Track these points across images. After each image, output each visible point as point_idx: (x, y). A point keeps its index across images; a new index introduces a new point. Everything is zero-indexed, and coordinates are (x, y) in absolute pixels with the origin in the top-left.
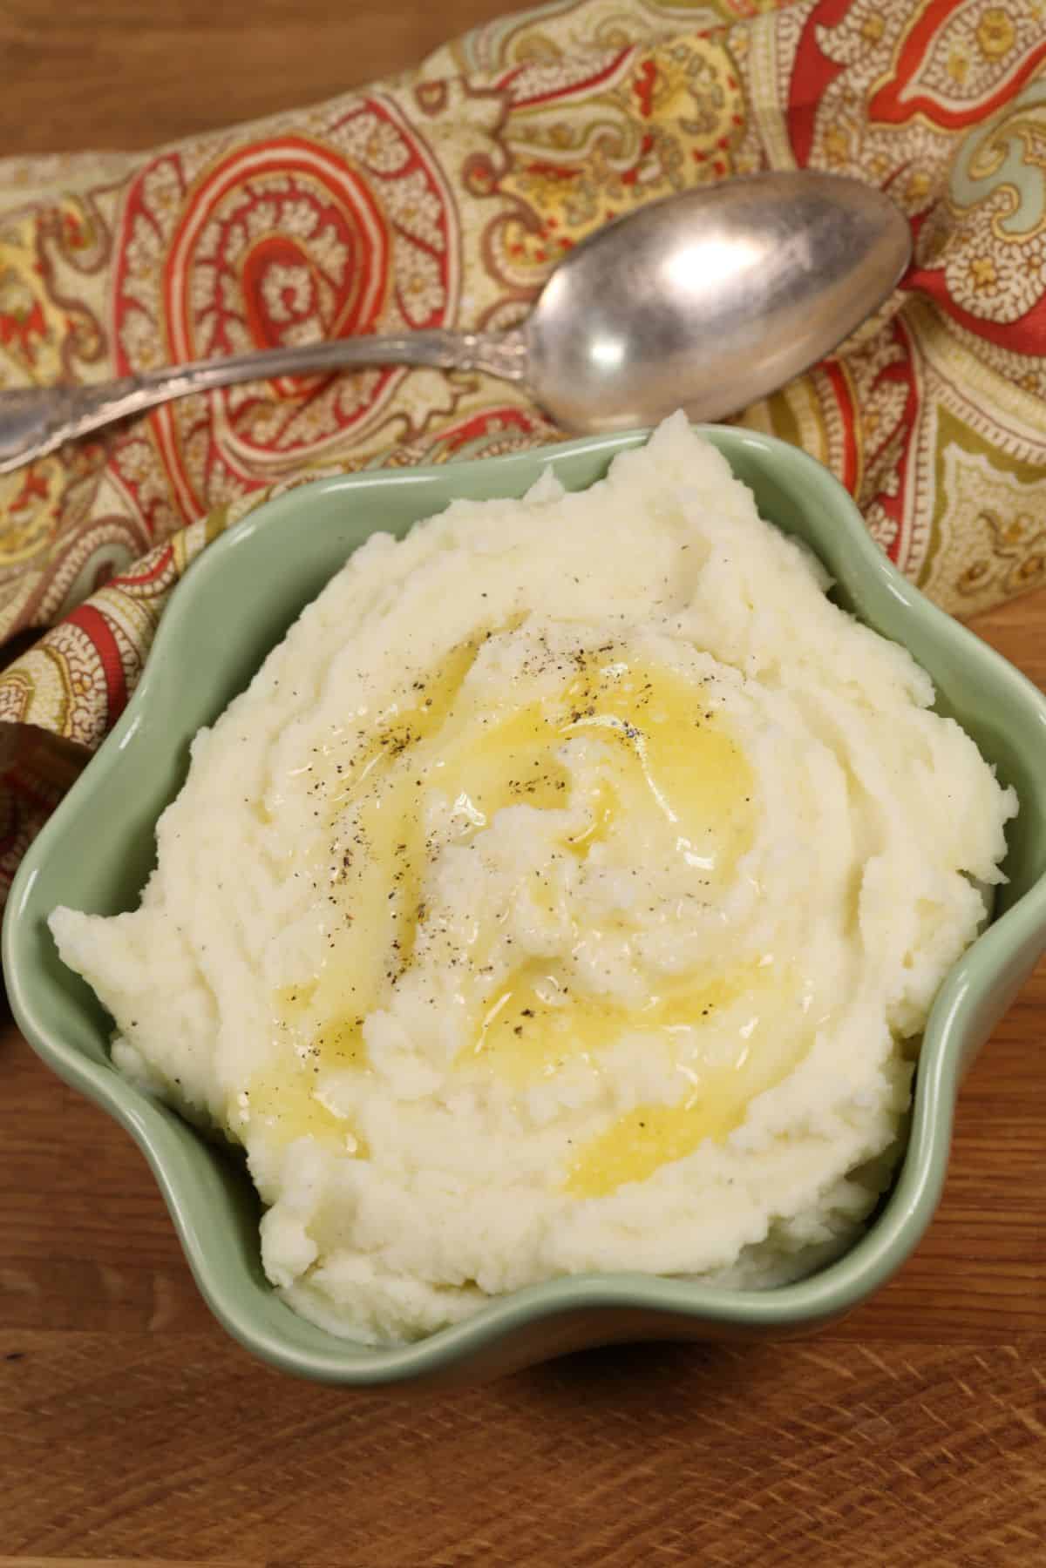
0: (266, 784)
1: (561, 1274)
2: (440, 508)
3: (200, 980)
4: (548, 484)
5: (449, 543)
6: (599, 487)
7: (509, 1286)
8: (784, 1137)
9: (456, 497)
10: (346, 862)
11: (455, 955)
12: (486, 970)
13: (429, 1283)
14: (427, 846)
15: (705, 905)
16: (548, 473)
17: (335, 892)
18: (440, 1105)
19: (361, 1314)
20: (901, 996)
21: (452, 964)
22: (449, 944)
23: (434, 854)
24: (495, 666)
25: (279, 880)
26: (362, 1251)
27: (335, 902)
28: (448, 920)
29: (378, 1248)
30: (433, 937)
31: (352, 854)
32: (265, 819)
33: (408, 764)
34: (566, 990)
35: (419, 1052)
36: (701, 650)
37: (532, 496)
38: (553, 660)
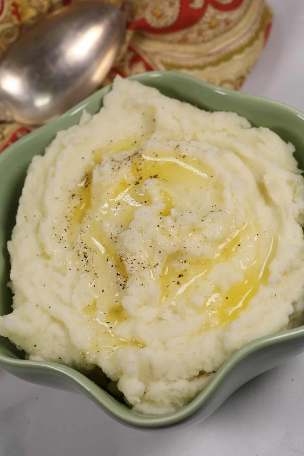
0: (42, 247)
1: (235, 351)
2: (54, 137)
3: (54, 319)
4: (86, 116)
5: (63, 147)
6: (103, 110)
7: (217, 365)
8: (285, 273)
9: (58, 131)
10: (85, 256)
11: (143, 265)
12: (156, 265)
13: (187, 379)
14: (111, 239)
15: (220, 211)
16: (85, 112)
17: (87, 268)
18: (161, 319)
19: (167, 402)
20: (298, 213)
21: (144, 269)
22: (139, 263)
23: (115, 240)
24: (102, 174)
25: (64, 275)
26: (158, 380)
27: (88, 271)
28: (135, 255)
29: (164, 375)
30: (132, 263)
31: (86, 253)
32: (48, 258)
33: (89, 218)
34: (185, 262)
35: (145, 304)
36: (168, 141)
37: (82, 122)
38: (122, 163)
